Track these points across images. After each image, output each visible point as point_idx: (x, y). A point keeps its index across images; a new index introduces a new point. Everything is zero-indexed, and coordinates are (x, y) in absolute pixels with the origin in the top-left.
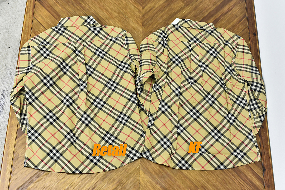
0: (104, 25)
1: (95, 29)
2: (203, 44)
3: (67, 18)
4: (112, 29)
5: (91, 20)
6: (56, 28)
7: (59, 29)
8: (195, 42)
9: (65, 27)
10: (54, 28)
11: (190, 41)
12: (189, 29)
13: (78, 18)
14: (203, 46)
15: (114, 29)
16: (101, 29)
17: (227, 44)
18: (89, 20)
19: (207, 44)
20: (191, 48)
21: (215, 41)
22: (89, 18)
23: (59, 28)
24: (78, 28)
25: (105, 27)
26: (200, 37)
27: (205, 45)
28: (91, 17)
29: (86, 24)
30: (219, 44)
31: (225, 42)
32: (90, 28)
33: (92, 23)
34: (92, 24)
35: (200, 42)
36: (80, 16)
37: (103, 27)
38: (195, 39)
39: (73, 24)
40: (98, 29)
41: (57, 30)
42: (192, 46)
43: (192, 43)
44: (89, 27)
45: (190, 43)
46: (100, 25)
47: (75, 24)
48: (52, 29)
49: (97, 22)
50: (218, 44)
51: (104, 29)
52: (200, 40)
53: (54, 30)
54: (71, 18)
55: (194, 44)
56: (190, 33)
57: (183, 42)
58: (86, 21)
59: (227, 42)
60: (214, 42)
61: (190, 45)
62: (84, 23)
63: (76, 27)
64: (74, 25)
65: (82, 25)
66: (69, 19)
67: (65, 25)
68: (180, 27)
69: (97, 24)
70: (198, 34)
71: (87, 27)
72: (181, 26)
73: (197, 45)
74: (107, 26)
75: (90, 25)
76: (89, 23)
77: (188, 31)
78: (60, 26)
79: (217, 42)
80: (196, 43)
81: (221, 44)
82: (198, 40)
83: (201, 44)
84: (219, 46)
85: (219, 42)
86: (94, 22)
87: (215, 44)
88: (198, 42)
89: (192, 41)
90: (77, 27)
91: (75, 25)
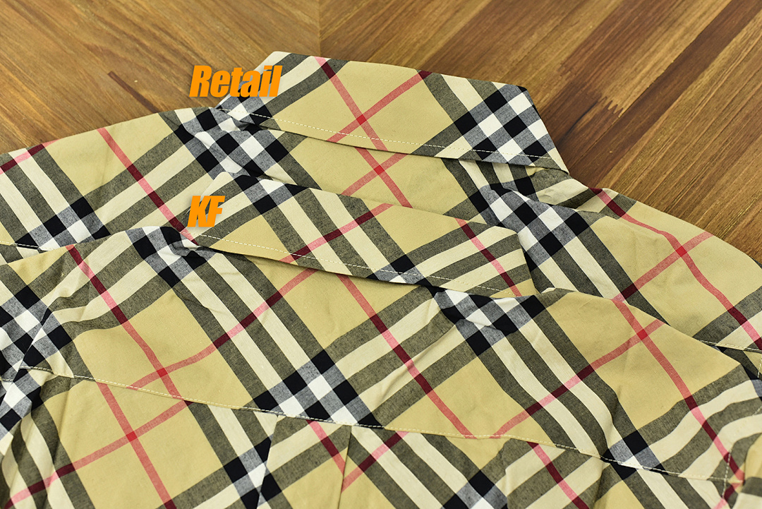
0: (612, 194)
1: (526, 215)
2: (393, 441)
3: (311, 65)
4: (673, 241)
5: (515, 127)
6: (207, 121)
7: (228, 135)
8: (317, 412)
9: (276, 134)
10: (186, 116)
11: (266, 401)
12: (280, 278)
13: (407, 85)
14: (388, 461)
15: (693, 243)
16: (577, 225)
17: (632, 462)
18: (490, 125)
19: (439, 442)
20: (269, 479)
21: (518, 419)
22: (495, 102)
23: (227, 126)
24: (379, 170)
25: (616, 209)
26: (377, 370)
27: (407, 456)
28: (519, 104)
29: (460, 147)
30: (553, 452)
31: (614, 438)
32: (488, 194)
33: (510, 150)
34: (513, 166)
35: (368, 420)
36: (423, 75)
37: (597, 205)
38: (320, 387)
39: (349, 129)
40: (552, 220)
41: (207, 139)
42: (280, 455)
43: (288, 427)
44: (480, 181)
45: (268, 422)
46: (573, 187)
47: (370, 132)
48: (171, 120)
49: (554, 154)
50: (542, 454)
51: (605, 227)
52: (371, 398)
53: (183, 135)
54: (351, 71)
55: (307, 438)
56: (291, 320)
57: (201, 413)
58: (465, 123)
59: (636, 443)
60: (505, 429)
61: (263, 449)
62: (444, 139)
63: (371, 160)
64: (359, 137)
65: (426, 151)
66: (328, 71)
67: (285, 121)
68: (195, 260)
69: (552, 168)
70: (358, 337)
71: (463, 179)
72: (205, 245)
73: (329, 446)
74: (639, 210)
75: (487, 169)
76: (486, 148)
77: (274, 299)
78: (241, 112)
79: (530, 429)
80: (328, 428)
81: (573, 458)
82: (346, 392)
83: (370, 440)
84: (554, 473)
85: (558, 435)
86: (535, 150)
87: (515, 450)
88: (343, 417)
89: (292, 407)
90: (380, 159)
91: (367, 143)
